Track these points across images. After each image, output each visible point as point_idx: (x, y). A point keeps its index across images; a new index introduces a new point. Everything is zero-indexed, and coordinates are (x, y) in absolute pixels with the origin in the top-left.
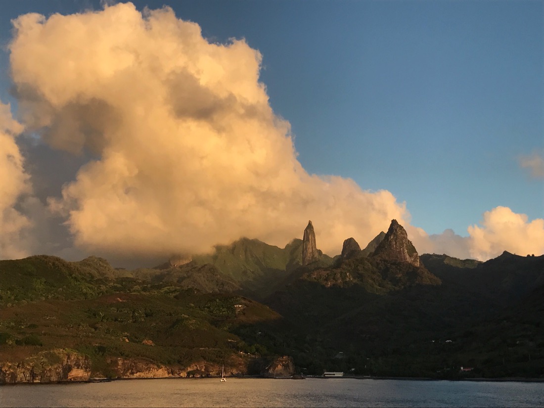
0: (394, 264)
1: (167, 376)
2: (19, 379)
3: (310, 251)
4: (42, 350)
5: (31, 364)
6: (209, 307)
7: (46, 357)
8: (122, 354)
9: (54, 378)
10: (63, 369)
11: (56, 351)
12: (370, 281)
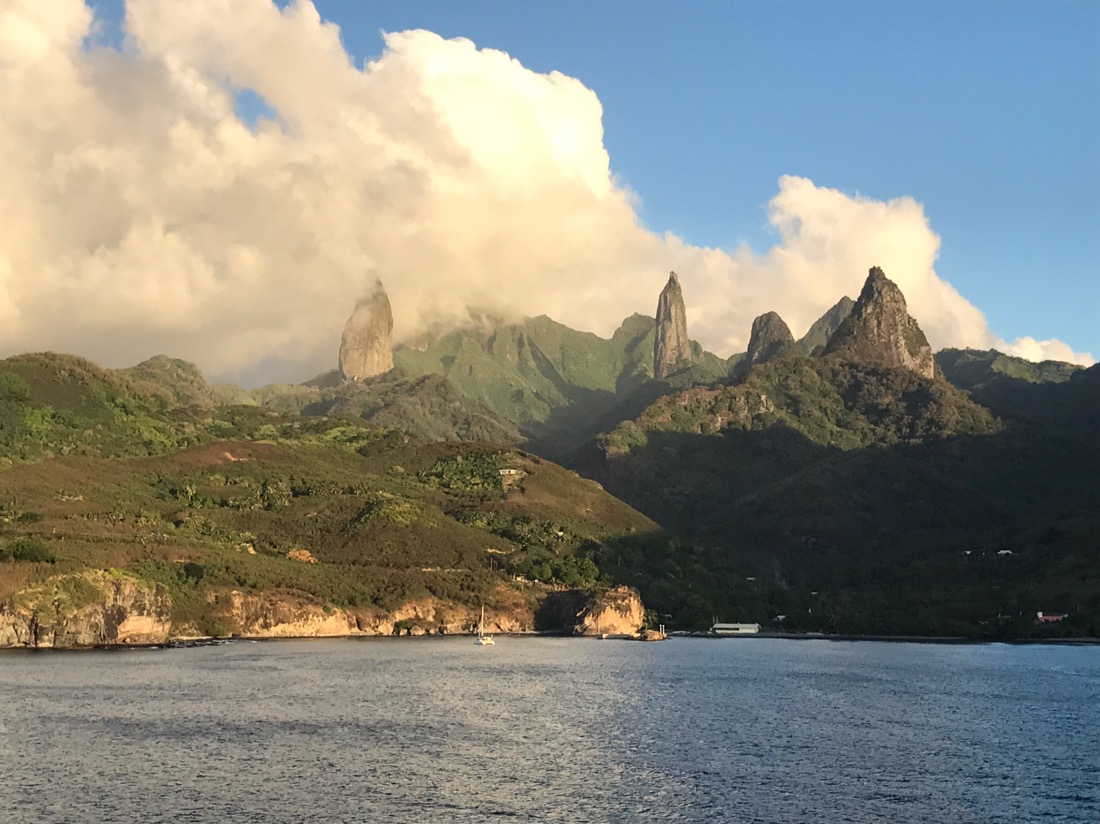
0: (874, 372)
1: (346, 631)
3: (673, 343)
4: (55, 572)
5: (31, 605)
6: (439, 475)
7: (66, 589)
8: (241, 583)
9: (85, 638)
10: (106, 616)
11: (88, 576)
12: (817, 413)
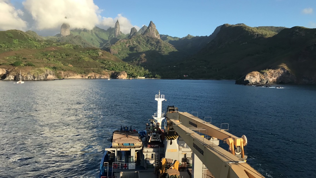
0: (151, 38)
1: (80, 78)
2: (28, 79)
3: (118, 32)
4: (36, 68)
5: (33, 73)
6: (88, 53)
7: (38, 71)
8: (63, 70)
9: (42, 78)
10: (45, 75)
11: (42, 68)
12: (143, 44)
